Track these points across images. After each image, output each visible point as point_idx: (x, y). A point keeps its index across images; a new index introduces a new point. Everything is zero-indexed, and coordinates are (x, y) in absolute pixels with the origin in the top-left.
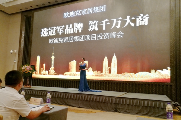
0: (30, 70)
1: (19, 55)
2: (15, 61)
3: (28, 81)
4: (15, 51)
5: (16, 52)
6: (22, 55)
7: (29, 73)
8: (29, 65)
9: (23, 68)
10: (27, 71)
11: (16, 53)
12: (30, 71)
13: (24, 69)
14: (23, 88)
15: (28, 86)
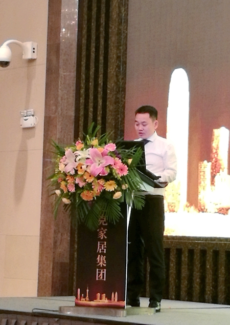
0: (110, 177)
3: (101, 261)
5: (29, 55)
6: (68, 74)
7: (105, 196)
8: (102, 143)
9: (62, 168)
10: (89, 186)
11: (31, 61)
12: (110, 187)
13: (70, 169)
14: (69, 313)
15: (101, 299)
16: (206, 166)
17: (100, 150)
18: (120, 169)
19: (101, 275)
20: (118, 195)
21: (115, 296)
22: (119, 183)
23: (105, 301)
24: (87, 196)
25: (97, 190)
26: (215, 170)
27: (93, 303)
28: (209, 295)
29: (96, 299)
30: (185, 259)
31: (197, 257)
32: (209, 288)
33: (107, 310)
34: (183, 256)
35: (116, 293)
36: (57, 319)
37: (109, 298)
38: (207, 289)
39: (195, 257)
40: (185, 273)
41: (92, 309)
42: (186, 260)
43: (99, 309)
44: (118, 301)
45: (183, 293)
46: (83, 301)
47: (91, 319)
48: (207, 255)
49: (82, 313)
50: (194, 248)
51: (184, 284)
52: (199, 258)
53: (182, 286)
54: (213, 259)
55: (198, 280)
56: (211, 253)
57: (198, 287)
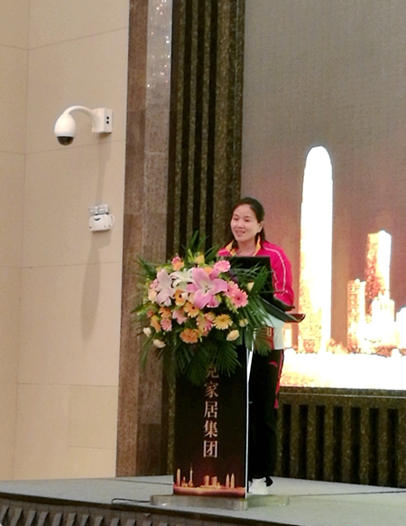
0: (222, 309)
1: (134, 151)
2: (103, 222)
3: (211, 429)
4: (100, 113)
5: (101, 128)
6: (157, 154)
7: (216, 336)
8: (210, 259)
9: (152, 296)
10: (192, 323)
11: (105, 135)
12: (223, 323)
13: (164, 298)
14: (164, 506)
15: (210, 484)
16: (359, 287)
17: (207, 270)
18: (237, 298)
19: (210, 450)
20: (234, 335)
21: (231, 480)
22: (235, 318)
23: (216, 487)
24: (189, 337)
25: (203, 328)
26: (372, 292)
27: (199, 490)
28: (365, 473)
29: (203, 484)
30: (329, 420)
31: (347, 419)
32: (364, 463)
33: (220, 500)
34: (326, 416)
35: (233, 476)
36: (147, 515)
37: (223, 483)
38: (362, 465)
39: (344, 418)
40: (329, 441)
41: (198, 498)
42: (331, 421)
43: (208, 498)
44: (235, 487)
45: (327, 471)
46: (185, 488)
47: (197, 514)
48: (362, 415)
49: (184, 506)
50: (342, 405)
51: (329, 457)
52: (349, 419)
53: (325, 460)
54: (370, 421)
55: (348, 451)
56: (367, 413)
57: (348, 461)
